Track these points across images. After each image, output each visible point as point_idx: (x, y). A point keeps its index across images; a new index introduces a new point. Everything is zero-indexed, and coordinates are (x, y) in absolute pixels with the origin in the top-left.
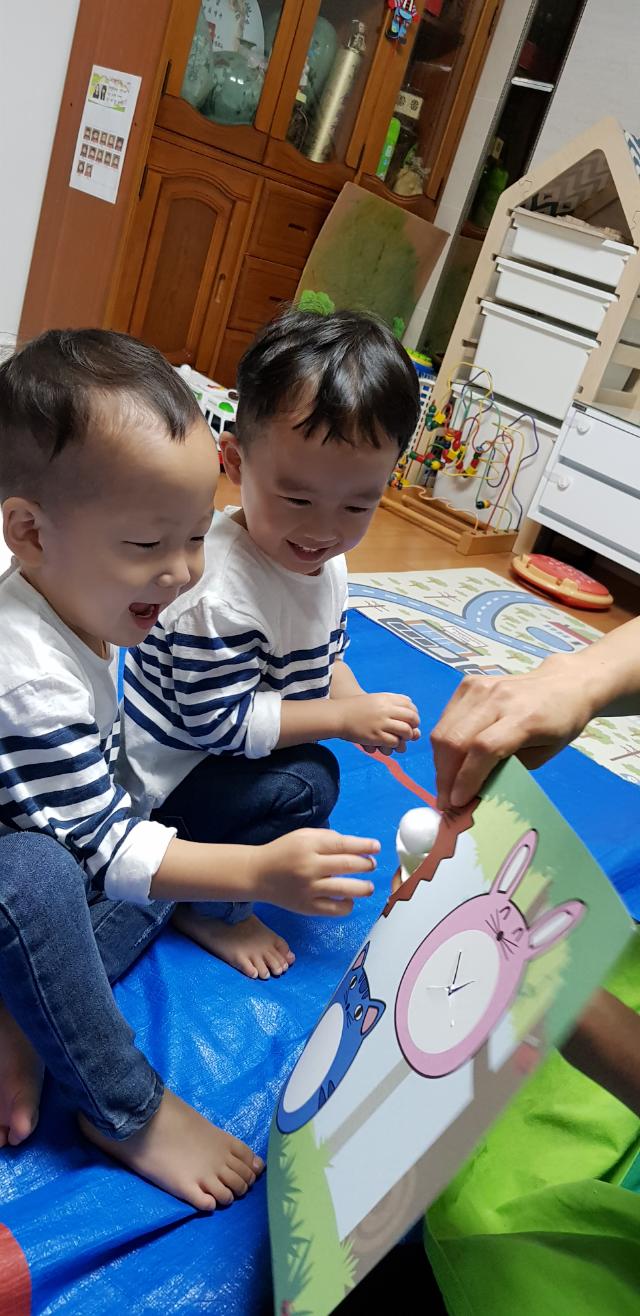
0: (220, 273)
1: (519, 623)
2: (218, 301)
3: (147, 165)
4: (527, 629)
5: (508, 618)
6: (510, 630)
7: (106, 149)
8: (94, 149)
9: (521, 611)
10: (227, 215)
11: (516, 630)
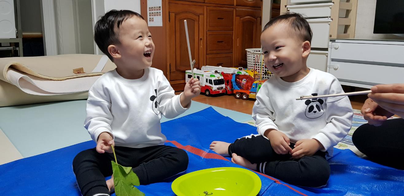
0: (200, 38)
2: (201, 47)
3: (169, 11)
7: (156, 11)
8: (153, 13)
10: (198, 20)
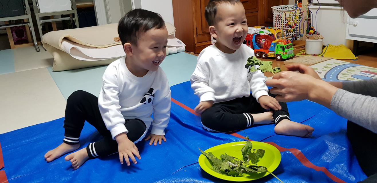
1: (348, 75)
4: (352, 76)
5: (344, 74)
6: (344, 78)
9: (349, 70)
11: (347, 77)
